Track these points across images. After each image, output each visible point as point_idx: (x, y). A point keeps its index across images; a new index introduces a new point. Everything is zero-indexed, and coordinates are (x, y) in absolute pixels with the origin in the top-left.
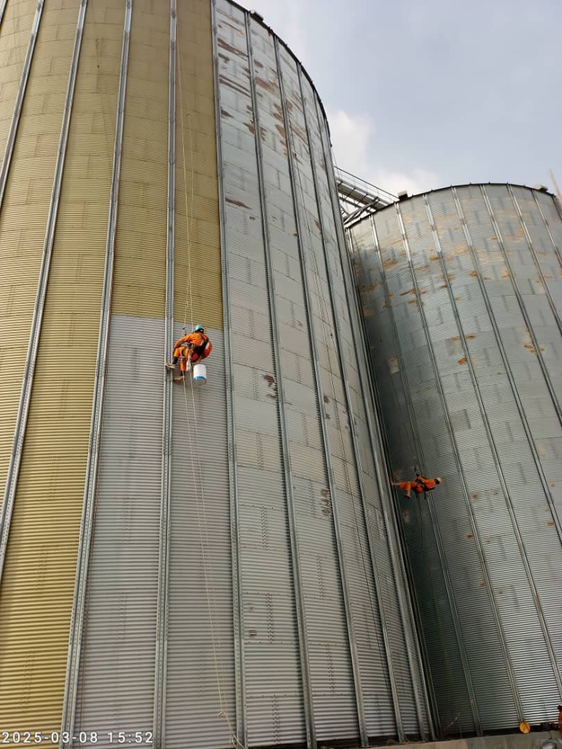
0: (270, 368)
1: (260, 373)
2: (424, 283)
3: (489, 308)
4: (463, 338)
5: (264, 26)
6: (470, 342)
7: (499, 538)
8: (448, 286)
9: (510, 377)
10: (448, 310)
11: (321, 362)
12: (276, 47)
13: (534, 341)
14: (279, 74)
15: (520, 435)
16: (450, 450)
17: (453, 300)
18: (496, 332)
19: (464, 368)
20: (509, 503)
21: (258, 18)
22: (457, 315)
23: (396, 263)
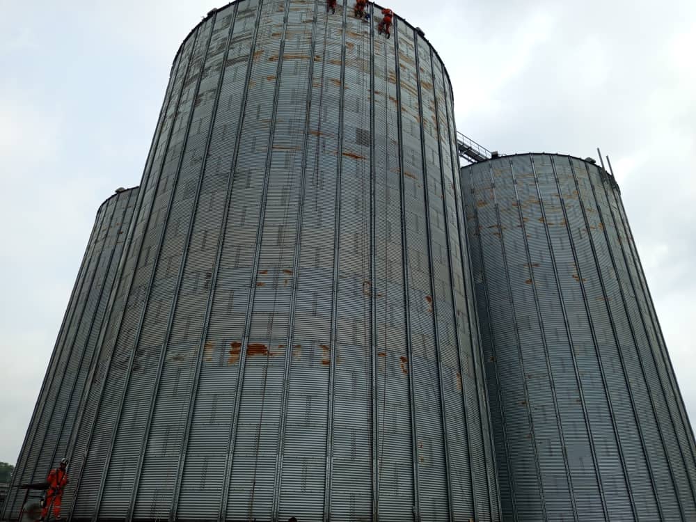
0: (429, 292)
1: (424, 295)
2: (505, 222)
3: (550, 247)
4: (530, 265)
5: (425, 39)
6: (535, 269)
7: (543, 407)
8: (522, 226)
9: (560, 297)
10: (521, 243)
11: (456, 288)
12: (431, 55)
13: (579, 273)
14: (433, 77)
15: (563, 338)
16: (514, 343)
17: (525, 237)
18: (554, 263)
19: (529, 286)
20: (552, 384)
21: (422, 34)
22: (527, 248)
23: (486, 204)
